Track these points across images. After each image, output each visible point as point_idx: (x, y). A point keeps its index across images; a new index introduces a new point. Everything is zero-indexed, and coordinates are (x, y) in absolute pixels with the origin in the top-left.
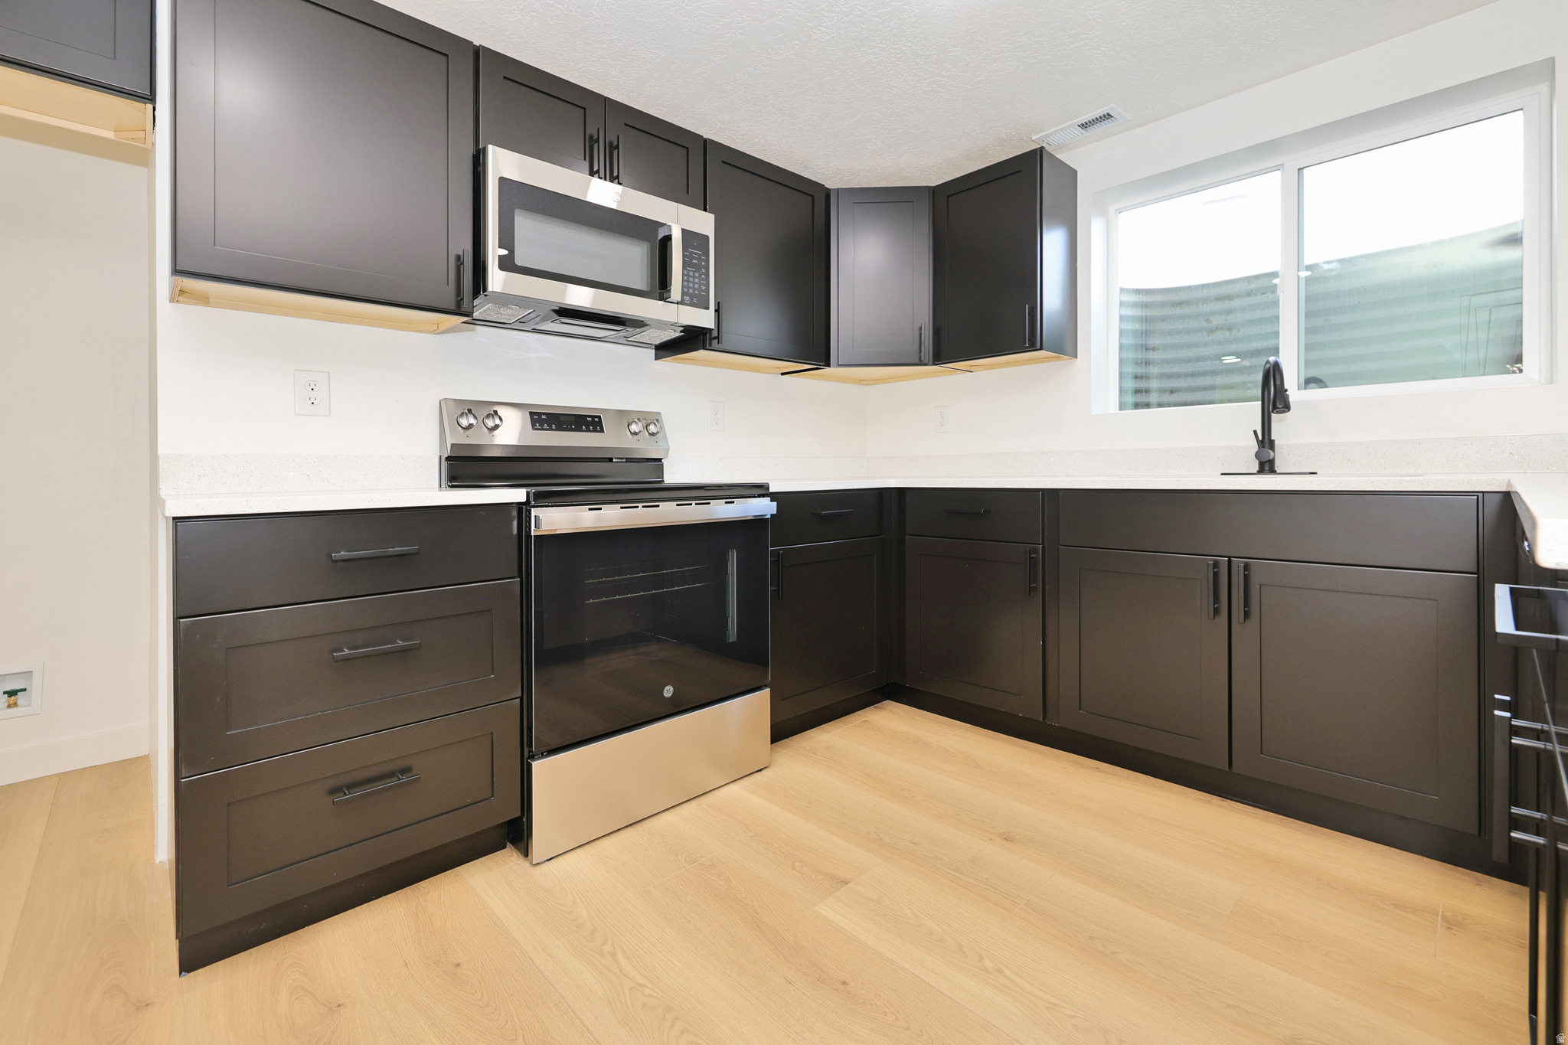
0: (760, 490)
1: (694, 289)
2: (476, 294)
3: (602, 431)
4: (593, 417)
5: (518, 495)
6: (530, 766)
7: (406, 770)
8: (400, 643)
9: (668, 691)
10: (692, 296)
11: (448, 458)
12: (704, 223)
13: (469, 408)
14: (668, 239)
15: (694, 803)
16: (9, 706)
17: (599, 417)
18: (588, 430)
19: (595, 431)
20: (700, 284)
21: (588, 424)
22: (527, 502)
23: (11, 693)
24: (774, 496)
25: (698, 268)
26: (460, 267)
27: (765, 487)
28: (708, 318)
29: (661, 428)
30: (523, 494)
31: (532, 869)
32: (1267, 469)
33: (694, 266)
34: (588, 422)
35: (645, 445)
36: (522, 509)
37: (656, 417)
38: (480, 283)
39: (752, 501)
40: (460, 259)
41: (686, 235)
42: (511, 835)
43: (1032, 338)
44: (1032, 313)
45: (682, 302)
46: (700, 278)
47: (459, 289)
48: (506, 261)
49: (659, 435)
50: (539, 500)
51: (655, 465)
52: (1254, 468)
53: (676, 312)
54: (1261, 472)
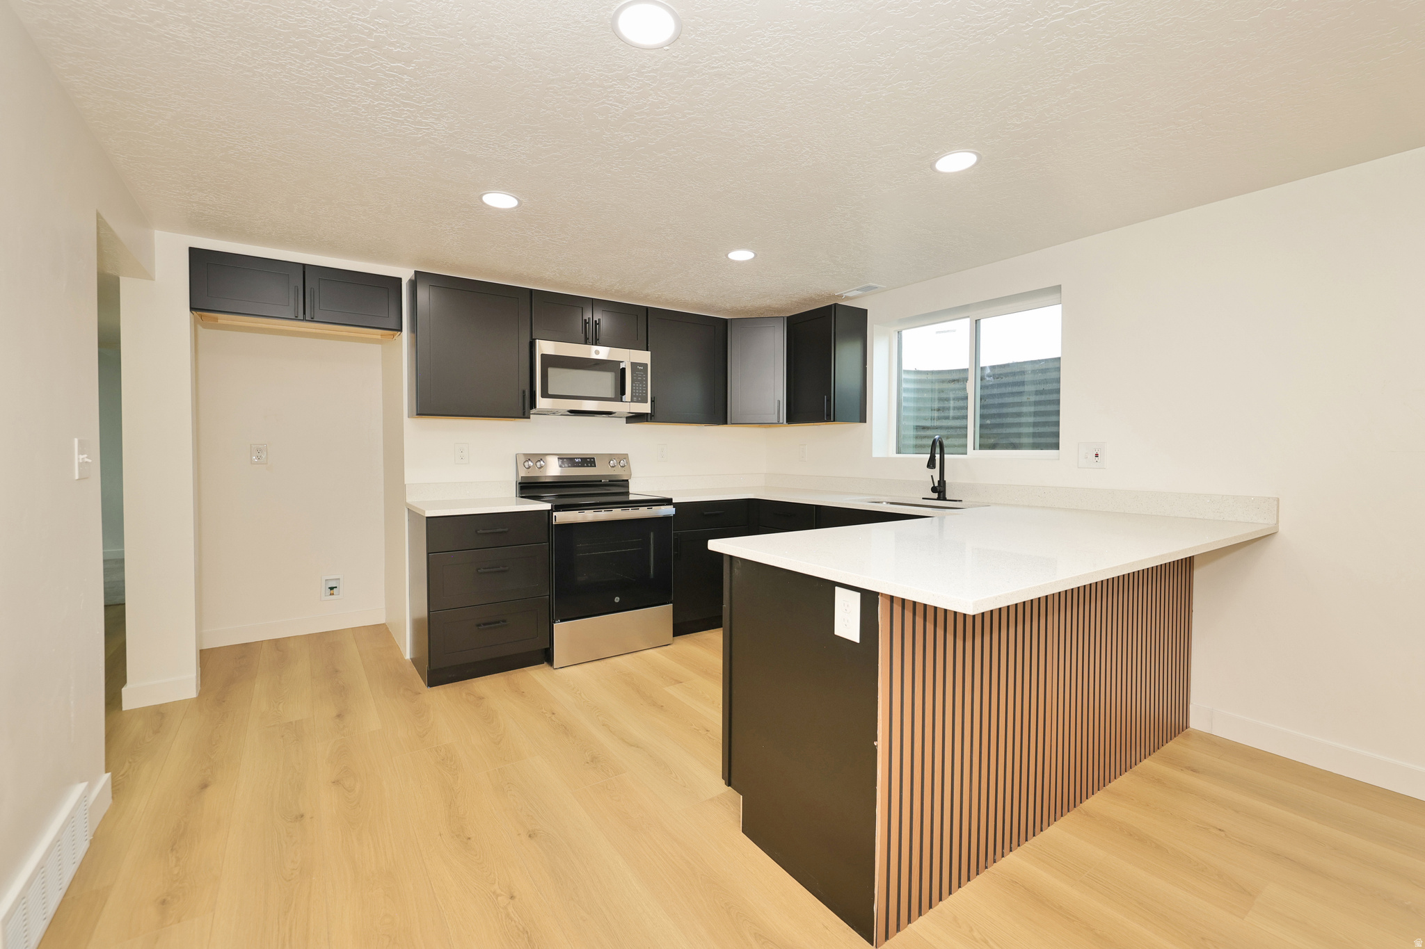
0: (668, 502)
1: (639, 393)
2: (531, 408)
3: (595, 466)
4: (590, 458)
5: (547, 506)
6: (553, 625)
7: (504, 621)
8: (501, 568)
9: (617, 599)
10: (637, 397)
11: (520, 483)
12: (644, 357)
13: (528, 457)
14: (623, 370)
15: (629, 655)
16: (331, 594)
17: (594, 458)
18: (588, 466)
19: (591, 466)
20: (642, 390)
21: (587, 463)
22: (552, 509)
23: (331, 588)
24: (677, 505)
25: (641, 381)
26: (524, 396)
27: (671, 500)
28: (645, 408)
29: (628, 462)
30: (550, 504)
31: (554, 670)
32: (942, 496)
33: (639, 381)
34: (588, 461)
35: (618, 473)
36: (549, 512)
37: (625, 457)
38: (533, 404)
39: (663, 507)
40: (524, 392)
41: (634, 365)
42: (546, 656)
43: (829, 415)
44: (829, 400)
45: (632, 401)
46: (642, 387)
47: (524, 407)
48: (545, 394)
49: (626, 466)
50: (557, 508)
51: (625, 483)
52: (936, 496)
53: (628, 406)
54: (939, 499)
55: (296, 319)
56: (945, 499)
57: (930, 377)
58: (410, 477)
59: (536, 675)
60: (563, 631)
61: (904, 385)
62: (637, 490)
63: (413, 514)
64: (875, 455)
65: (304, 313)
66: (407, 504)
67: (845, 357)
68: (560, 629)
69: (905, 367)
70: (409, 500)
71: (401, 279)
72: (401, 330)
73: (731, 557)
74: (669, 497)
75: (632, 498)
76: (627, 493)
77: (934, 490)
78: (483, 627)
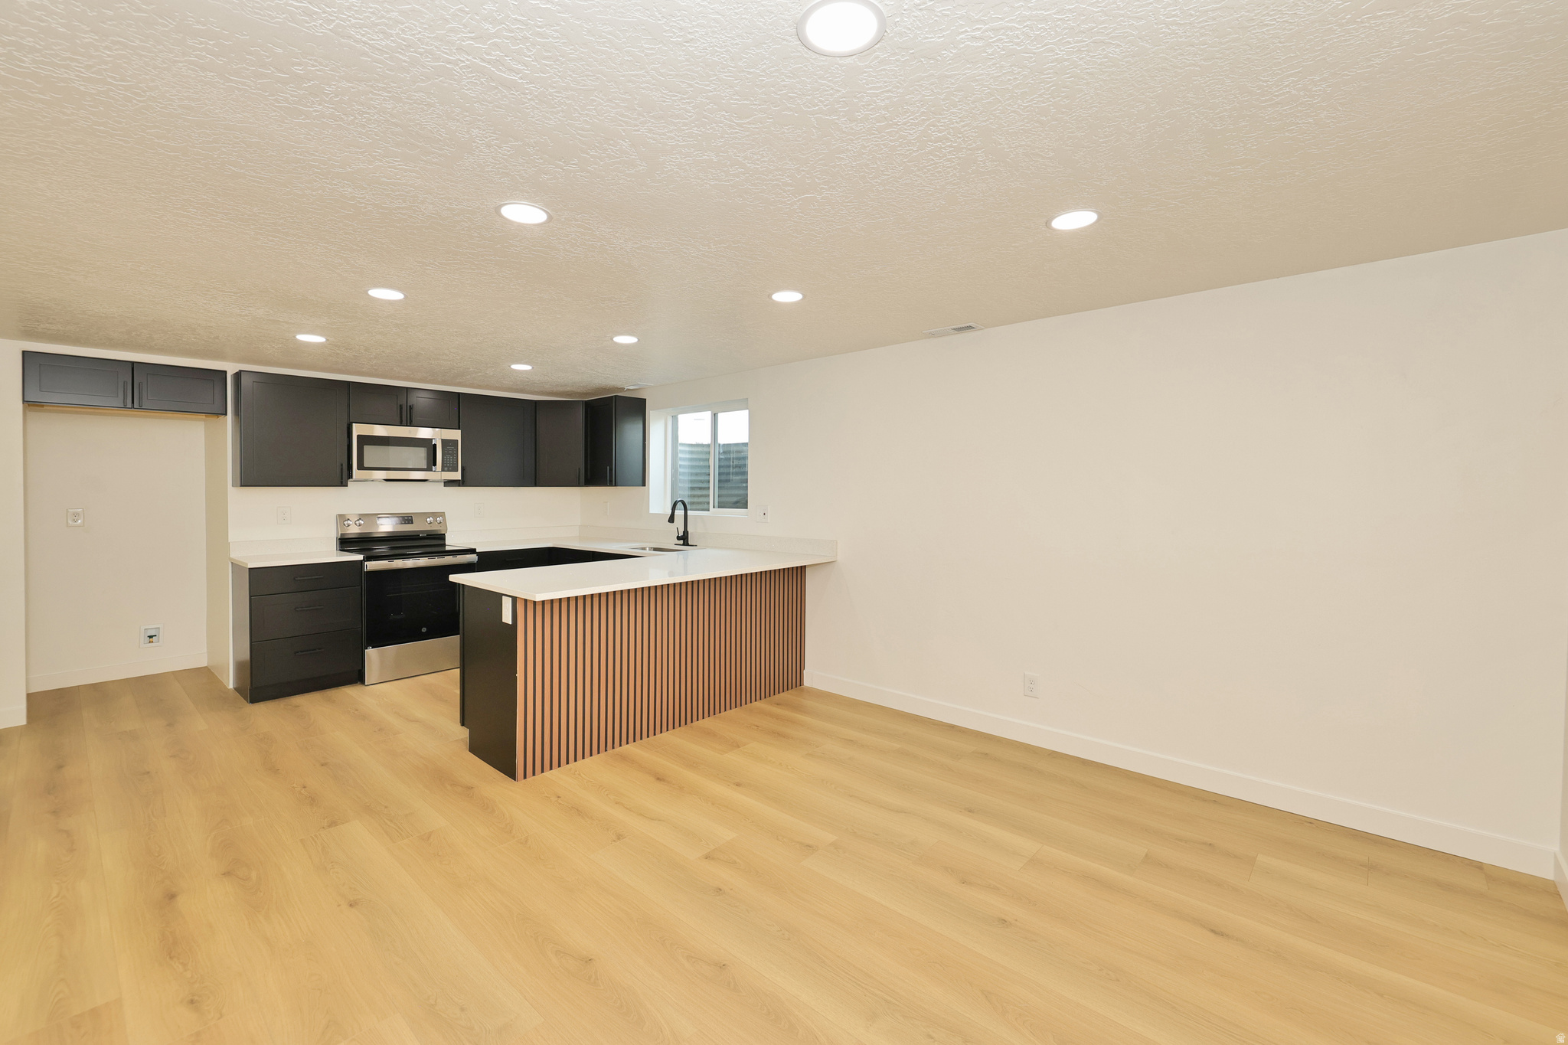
0: (473, 551)
1: (450, 464)
2: (349, 478)
3: (413, 523)
4: (409, 517)
5: (360, 557)
6: (364, 651)
7: (319, 649)
8: (318, 607)
9: (424, 630)
10: (448, 467)
11: (339, 540)
12: (455, 435)
13: (349, 517)
14: (435, 445)
16: (152, 642)
17: (412, 517)
18: (406, 524)
19: (409, 523)
20: (453, 461)
21: (405, 520)
22: (363, 560)
23: (151, 637)
24: (479, 554)
25: (452, 455)
26: (342, 469)
27: (475, 549)
28: (457, 476)
29: (445, 520)
30: (362, 556)
31: (366, 687)
32: (686, 543)
33: (449, 454)
34: (407, 519)
35: (435, 527)
36: (361, 562)
37: (442, 514)
38: (350, 476)
39: (468, 556)
40: (342, 465)
41: (445, 442)
42: (358, 677)
43: (611, 481)
44: (611, 470)
45: (443, 470)
46: (453, 458)
47: (342, 478)
48: (361, 467)
49: (444, 523)
50: (369, 558)
51: (442, 537)
52: (681, 542)
53: (438, 474)
54: (684, 545)
55: (125, 407)
56: (688, 545)
57: (700, 449)
58: (234, 536)
59: (351, 692)
60: (373, 656)
61: (680, 455)
62: (452, 542)
63: (236, 567)
64: (652, 511)
65: (133, 402)
66: (230, 559)
67: (628, 434)
68: (371, 653)
69: (681, 440)
70: (233, 555)
71: (226, 372)
72: (226, 414)
73: (463, 585)
74: (474, 547)
75: (447, 548)
76: (444, 545)
77: (679, 538)
78: (300, 653)
